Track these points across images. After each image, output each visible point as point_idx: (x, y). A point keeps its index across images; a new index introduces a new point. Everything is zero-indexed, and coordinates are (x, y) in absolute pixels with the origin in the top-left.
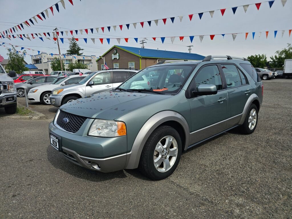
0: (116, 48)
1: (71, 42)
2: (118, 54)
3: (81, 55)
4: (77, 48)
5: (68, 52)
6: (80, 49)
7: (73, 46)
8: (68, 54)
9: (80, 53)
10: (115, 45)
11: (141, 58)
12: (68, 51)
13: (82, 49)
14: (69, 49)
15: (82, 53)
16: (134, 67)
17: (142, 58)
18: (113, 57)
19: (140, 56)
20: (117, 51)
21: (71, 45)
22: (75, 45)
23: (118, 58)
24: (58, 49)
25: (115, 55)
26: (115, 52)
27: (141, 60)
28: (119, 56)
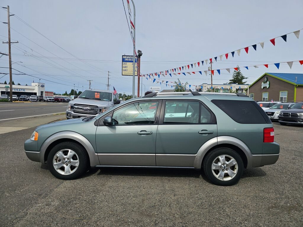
0: (266, 76)
1: (235, 72)
2: (268, 82)
3: (244, 84)
4: (240, 77)
5: (231, 82)
6: (244, 78)
7: (237, 76)
8: (230, 83)
9: (243, 82)
10: (266, 73)
11: (296, 86)
12: (230, 80)
13: (246, 78)
14: (232, 79)
15: (246, 82)
16: (286, 97)
17: (298, 86)
18: (263, 85)
19: (295, 84)
20: (268, 79)
21: (235, 74)
22: (239, 74)
23: (268, 87)
24: (211, 80)
25: (265, 84)
26: (266, 80)
27: (296, 89)
28: (269, 84)
